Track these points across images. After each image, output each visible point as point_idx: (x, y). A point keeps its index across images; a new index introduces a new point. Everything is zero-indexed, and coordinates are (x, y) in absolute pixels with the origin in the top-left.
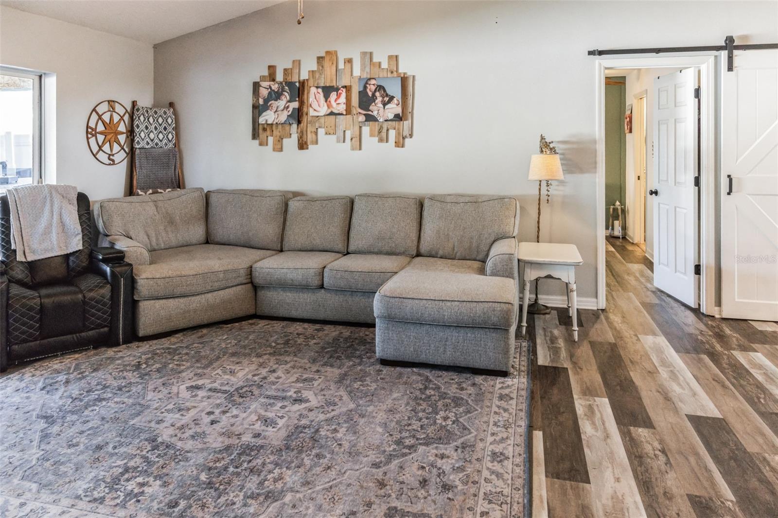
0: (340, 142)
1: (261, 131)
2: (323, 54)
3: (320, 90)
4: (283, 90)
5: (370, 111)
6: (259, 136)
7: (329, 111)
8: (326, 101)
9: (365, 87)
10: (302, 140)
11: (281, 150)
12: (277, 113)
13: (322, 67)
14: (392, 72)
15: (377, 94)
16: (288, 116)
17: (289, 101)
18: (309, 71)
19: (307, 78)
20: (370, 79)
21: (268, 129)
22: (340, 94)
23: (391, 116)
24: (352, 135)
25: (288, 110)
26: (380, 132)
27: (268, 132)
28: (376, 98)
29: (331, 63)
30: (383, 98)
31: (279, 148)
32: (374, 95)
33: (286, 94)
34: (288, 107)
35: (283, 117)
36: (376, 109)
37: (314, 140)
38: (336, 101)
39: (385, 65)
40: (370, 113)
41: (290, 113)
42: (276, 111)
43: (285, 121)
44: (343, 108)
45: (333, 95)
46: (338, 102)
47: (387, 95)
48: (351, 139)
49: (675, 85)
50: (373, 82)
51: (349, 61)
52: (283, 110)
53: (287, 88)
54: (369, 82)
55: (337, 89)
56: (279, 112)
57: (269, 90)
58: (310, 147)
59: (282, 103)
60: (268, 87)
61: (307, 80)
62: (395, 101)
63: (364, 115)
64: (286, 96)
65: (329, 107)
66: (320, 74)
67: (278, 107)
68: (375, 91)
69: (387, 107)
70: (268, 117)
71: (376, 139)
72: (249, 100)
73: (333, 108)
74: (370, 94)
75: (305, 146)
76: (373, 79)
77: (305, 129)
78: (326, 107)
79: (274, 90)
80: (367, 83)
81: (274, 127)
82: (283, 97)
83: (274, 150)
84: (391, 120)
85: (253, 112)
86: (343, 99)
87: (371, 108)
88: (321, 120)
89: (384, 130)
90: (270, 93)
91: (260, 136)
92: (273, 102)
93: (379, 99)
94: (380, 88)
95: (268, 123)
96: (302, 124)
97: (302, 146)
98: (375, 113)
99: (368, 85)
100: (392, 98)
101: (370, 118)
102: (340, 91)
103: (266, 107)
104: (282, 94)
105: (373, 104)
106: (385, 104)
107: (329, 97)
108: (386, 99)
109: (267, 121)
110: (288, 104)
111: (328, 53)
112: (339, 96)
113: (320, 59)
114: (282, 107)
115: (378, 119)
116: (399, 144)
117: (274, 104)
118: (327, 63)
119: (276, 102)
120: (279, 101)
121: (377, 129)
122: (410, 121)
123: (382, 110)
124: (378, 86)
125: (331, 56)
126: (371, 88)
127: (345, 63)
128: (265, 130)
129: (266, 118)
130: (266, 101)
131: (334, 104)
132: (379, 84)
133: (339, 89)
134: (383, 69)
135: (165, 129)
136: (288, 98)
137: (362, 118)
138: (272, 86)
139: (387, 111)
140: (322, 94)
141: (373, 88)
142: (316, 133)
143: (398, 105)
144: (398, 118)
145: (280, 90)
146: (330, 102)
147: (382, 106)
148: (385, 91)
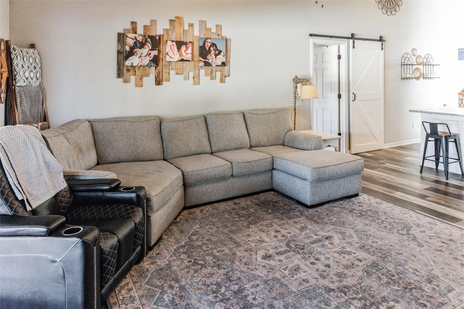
0: (186, 80)
1: (125, 71)
2: (174, 19)
3: (174, 43)
4: (146, 41)
5: (207, 59)
6: (123, 75)
7: (181, 58)
8: (179, 51)
9: (204, 44)
10: (159, 79)
11: (141, 86)
12: (141, 58)
13: (174, 27)
14: (218, 36)
15: (212, 49)
16: (150, 60)
17: (151, 50)
18: (164, 29)
19: (163, 34)
20: (207, 39)
21: (131, 70)
22: (188, 47)
23: (220, 63)
24: (194, 74)
25: (150, 56)
26: (211, 73)
27: (132, 72)
28: (211, 51)
29: (180, 25)
30: (215, 51)
31: (139, 84)
32: (209, 49)
33: (148, 44)
34: (150, 54)
35: (146, 61)
36: (211, 58)
37: (168, 78)
38: (185, 51)
39: (214, 30)
40: (207, 60)
41: (151, 58)
42: (140, 57)
43: (148, 64)
44: (190, 57)
45: (183, 48)
46: (186, 53)
47: (217, 50)
48: (194, 78)
49: (323, 53)
50: (209, 40)
51: (191, 25)
52: (146, 56)
53: (149, 40)
54: (207, 41)
55: (186, 44)
56: (143, 58)
57: (135, 40)
58: (164, 83)
59: (145, 51)
60: (134, 38)
61: (163, 35)
62: (222, 53)
63: (204, 61)
64: (148, 46)
65: (180, 56)
66: (173, 32)
67: (141, 54)
68: (210, 47)
69: (217, 57)
70: (134, 60)
71: (209, 78)
72: (113, 46)
73: (183, 56)
74: (207, 48)
75: (161, 83)
76: (209, 38)
77: (161, 70)
78: (178, 56)
79: (138, 41)
80: (205, 41)
81: (137, 69)
82: (146, 47)
83: (136, 86)
84: (219, 66)
85: (118, 56)
86: (190, 51)
87: (208, 57)
88: (172, 64)
89: (214, 72)
90: (135, 43)
91: (125, 75)
92: (138, 49)
93: (213, 52)
94: (213, 45)
95: (133, 65)
96: (159, 67)
97: (158, 82)
98: (210, 61)
99: (206, 43)
100: (220, 52)
101: (207, 64)
102: (188, 45)
103: (131, 53)
104: (145, 44)
105: (209, 55)
106: (216, 56)
107: (181, 48)
108: (217, 52)
109: (132, 64)
110: (150, 52)
111: (177, 18)
112: (187, 48)
113: (171, 21)
114: (145, 54)
115: (212, 64)
116: (222, 81)
117: (139, 51)
118: (177, 25)
119: (141, 50)
120: (142, 49)
121: (210, 71)
122: (229, 66)
123: (214, 58)
124: (212, 43)
125: (180, 20)
126: (208, 45)
127: (189, 26)
128: (128, 70)
129: (132, 61)
130: (132, 49)
131: (184, 54)
132: (212, 42)
133: (188, 44)
134: (213, 33)
135: (35, 68)
136: (150, 47)
137: (202, 64)
138: (137, 37)
139: (217, 60)
140: (176, 46)
141: (209, 45)
142: (169, 73)
143: (224, 56)
144: (224, 64)
145: (144, 41)
146: (181, 52)
147: (214, 57)
148: (216, 47)
